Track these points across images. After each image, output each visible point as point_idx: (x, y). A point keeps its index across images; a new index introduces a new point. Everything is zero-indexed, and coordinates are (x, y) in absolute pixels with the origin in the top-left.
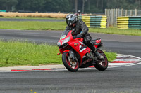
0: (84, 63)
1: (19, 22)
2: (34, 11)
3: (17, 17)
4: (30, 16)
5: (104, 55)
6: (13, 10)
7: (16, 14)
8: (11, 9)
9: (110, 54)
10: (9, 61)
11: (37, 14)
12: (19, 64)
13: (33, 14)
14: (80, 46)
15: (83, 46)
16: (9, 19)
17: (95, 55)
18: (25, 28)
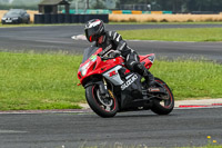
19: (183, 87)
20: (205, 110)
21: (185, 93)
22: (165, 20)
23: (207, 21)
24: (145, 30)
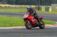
0: (34, 26)
1: (16, 9)
2: (22, 5)
3: (15, 7)
4: (21, 7)
5: (43, 22)
6: (14, 4)
7: (15, 6)
8: (13, 4)
9: (53, 22)
10: (12, 25)
11: (24, 6)
12: (16, 26)
13: (22, 6)
14: (32, 19)
15: (34, 19)
16: (12, 8)
17: (39, 22)
18: (19, 11)
19: (14, 24)
20: (20, 29)
21: (15, 25)
22: (9, 7)
23: (20, 7)
24: (4, 9)
